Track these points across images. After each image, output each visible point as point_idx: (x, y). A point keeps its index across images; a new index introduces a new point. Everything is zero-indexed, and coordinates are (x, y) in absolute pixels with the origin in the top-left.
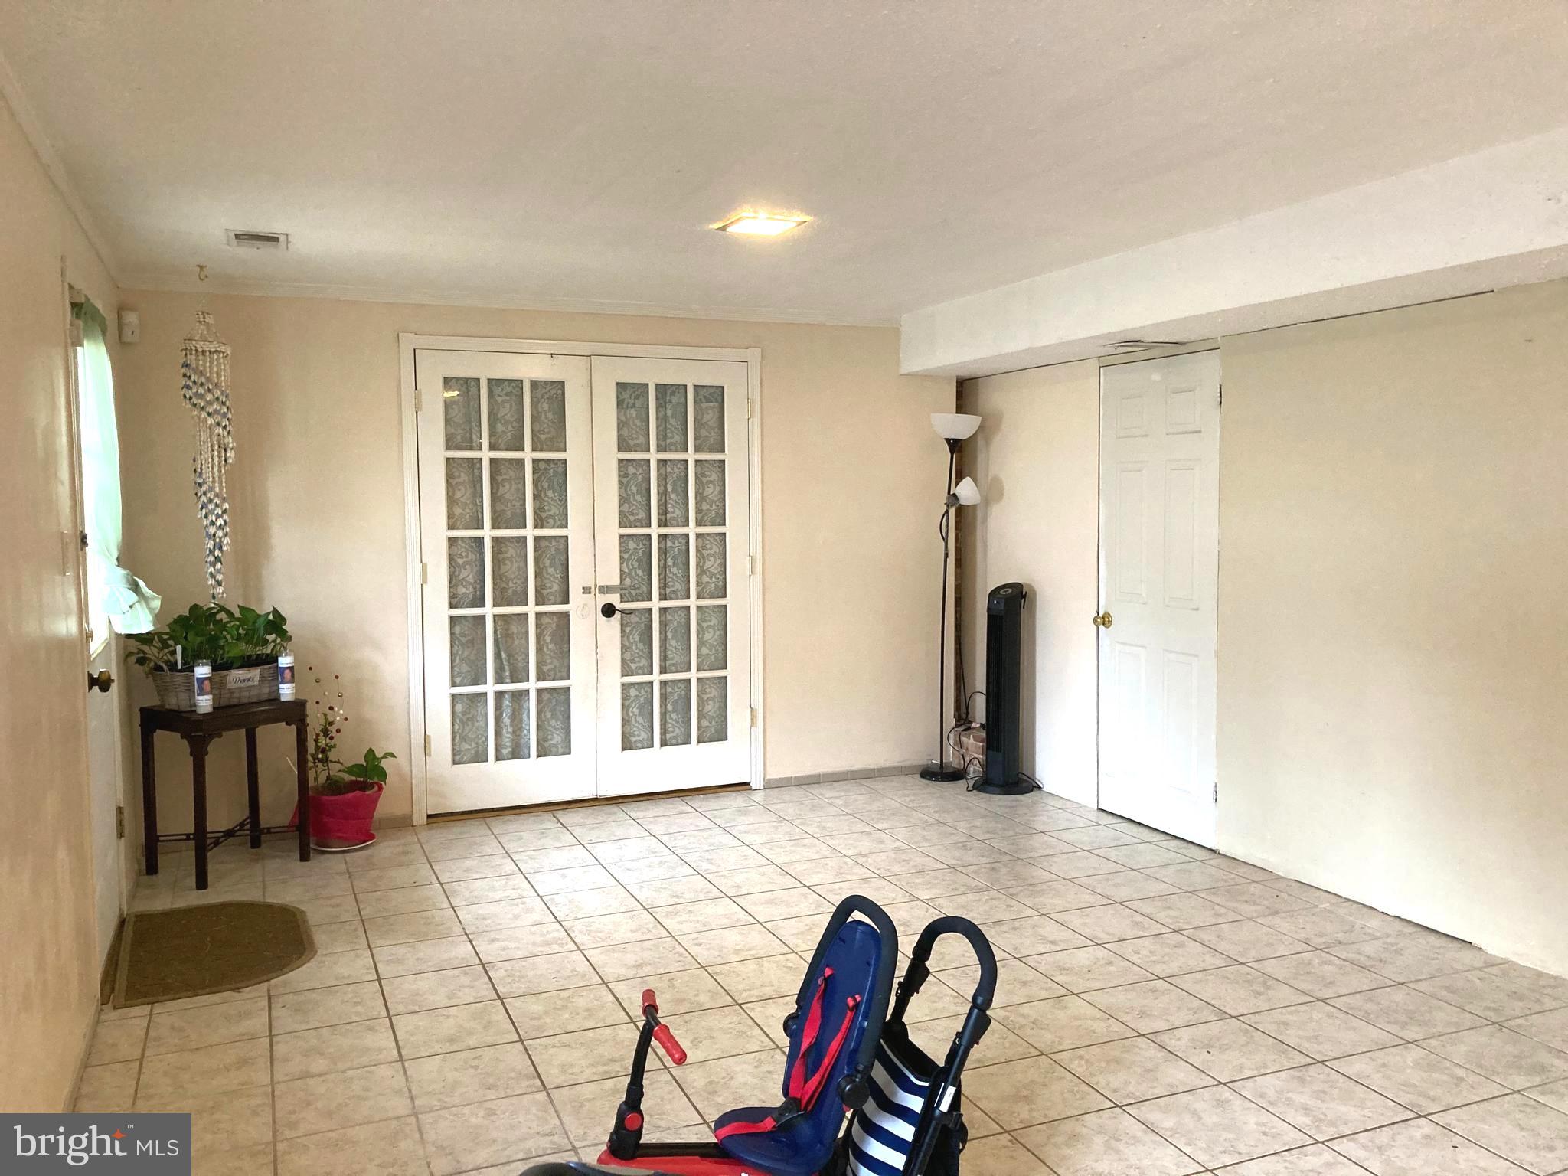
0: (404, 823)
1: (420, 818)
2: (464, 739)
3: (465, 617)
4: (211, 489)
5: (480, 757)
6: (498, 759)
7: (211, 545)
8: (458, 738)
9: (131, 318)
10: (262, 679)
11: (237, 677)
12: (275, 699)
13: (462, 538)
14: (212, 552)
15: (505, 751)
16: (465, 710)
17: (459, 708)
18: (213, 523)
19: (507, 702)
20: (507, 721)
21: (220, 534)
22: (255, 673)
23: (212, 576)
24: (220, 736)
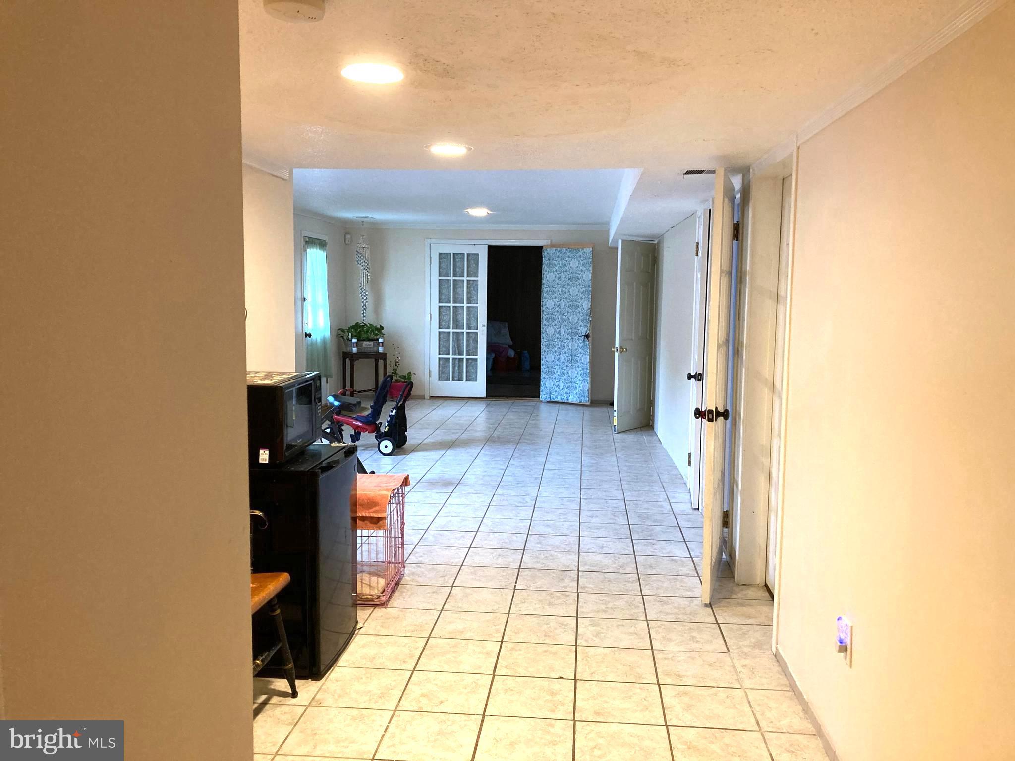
0: (422, 398)
1: (427, 397)
2: (442, 373)
3: (445, 332)
4: (363, 288)
5: (448, 379)
6: (453, 380)
7: (363, 305)
8: (440, 373)
9: (348, 236)
10: (374, 345)
11: (365, 344)
12: (377, 352)
13: (444, 306)
14: (363, 307)
15: (456, 378)
16: (443, 363)
17: (441, 363)
18: (363, 298)
19: (457, 362)
20: (457, 368)
21: (365, 301)
22: (372, 343)
23: (363, 314)
24: (358, 360)
